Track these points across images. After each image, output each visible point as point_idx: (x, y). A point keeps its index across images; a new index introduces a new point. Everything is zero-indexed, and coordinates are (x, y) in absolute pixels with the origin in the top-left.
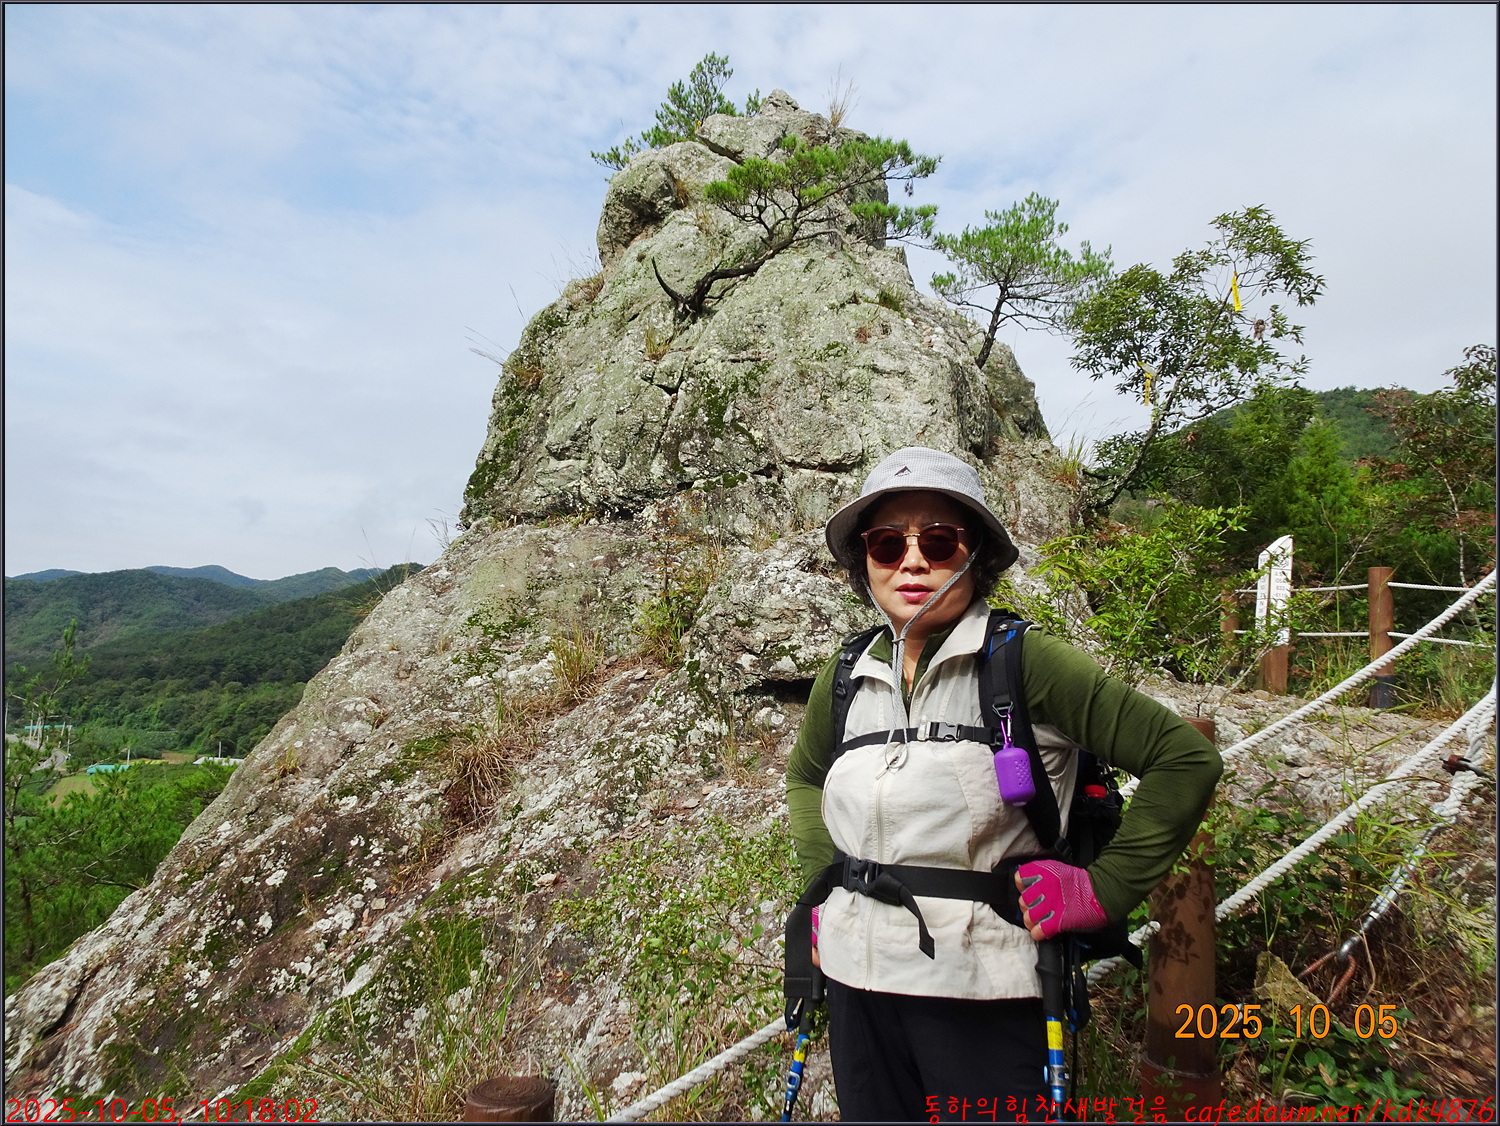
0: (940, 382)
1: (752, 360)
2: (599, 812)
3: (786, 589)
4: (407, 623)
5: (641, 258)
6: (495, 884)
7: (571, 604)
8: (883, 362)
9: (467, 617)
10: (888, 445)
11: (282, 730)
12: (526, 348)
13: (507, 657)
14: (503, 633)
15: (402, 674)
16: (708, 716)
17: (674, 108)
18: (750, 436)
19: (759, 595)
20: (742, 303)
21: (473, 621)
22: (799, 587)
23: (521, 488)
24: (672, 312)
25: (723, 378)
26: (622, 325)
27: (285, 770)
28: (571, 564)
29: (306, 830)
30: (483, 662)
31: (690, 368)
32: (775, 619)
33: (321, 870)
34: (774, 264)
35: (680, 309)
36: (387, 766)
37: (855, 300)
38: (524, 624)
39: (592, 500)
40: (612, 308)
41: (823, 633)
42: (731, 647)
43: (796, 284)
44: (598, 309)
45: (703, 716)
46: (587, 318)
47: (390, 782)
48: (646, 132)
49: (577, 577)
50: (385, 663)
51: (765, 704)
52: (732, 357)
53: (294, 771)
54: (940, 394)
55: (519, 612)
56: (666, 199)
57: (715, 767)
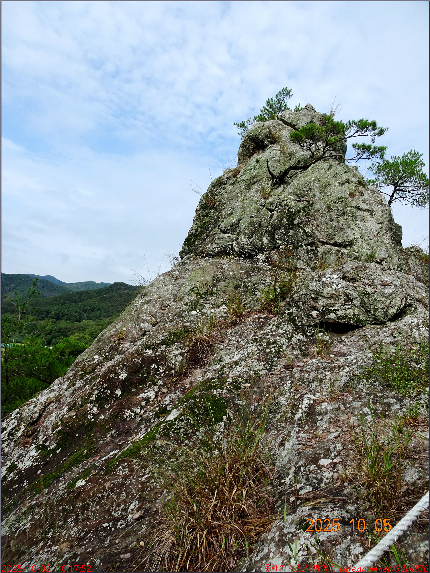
0: (385, 215)
1: (307, 201)
2: (262, 363)
3: (334, 286)
4: (164, 289)
5: (257, 161)
6: (225, 385)
7: (230, 288)
8: (362, 206)
9: (189, 289)
10: (362, 238)
11: (117, 324)
12: (210, 192)
13: (206, 305)
14: (204, 296)
15: (163, 308)
16: (298, 333)
17: (267, 108)
18: (305, 230)
19: (323, 287)
20: (303, 179)
21: (192, 290)
22: (340, 286)
23: (207, 244)
24: (271, 182)
25: (294, 207)
26: (250, 186)
27: (120, 338)
28: (231, 273)
29: (134, 360)
30: (197, 306)
31: (280, 203)
32: (328, 298)
33: (140, 375)
34: (316, 166)
35: (274, 181)
36: (163, 340)
37: (348, 182)
38: (212, 294)
39: (237, 250)
40: (246, 179)
41: (349, 305)
42: (308, 307)
43: (325, 174)
44: (239, 179)
45: (296, 333)
46: (234, 183)
47: (165, 346)
48: (256, 116)
49: (234, 278)
50: (156, 303)
51: (320, 332)
52: (298, 199)
53: (123, 339)
54: (384, 220)
55: (210, 289)
56: (268, 140)
57: (306, 352)
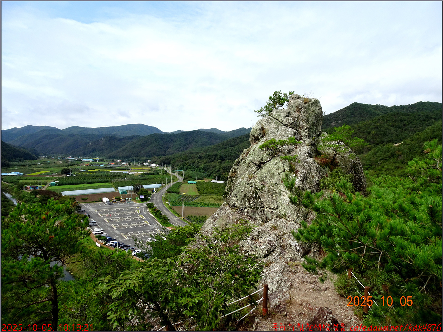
1: (263, 185)
8: (282, 189)
18: (261, 200)
24: (255, 167)
25: (258, 187)
28: (232, 221)
31: (254, 183)
34: (270, 162)
37: (284, 171)
39: (238, 206)
46: (244, 162)
52: (260, 183)
56: (260, 136)
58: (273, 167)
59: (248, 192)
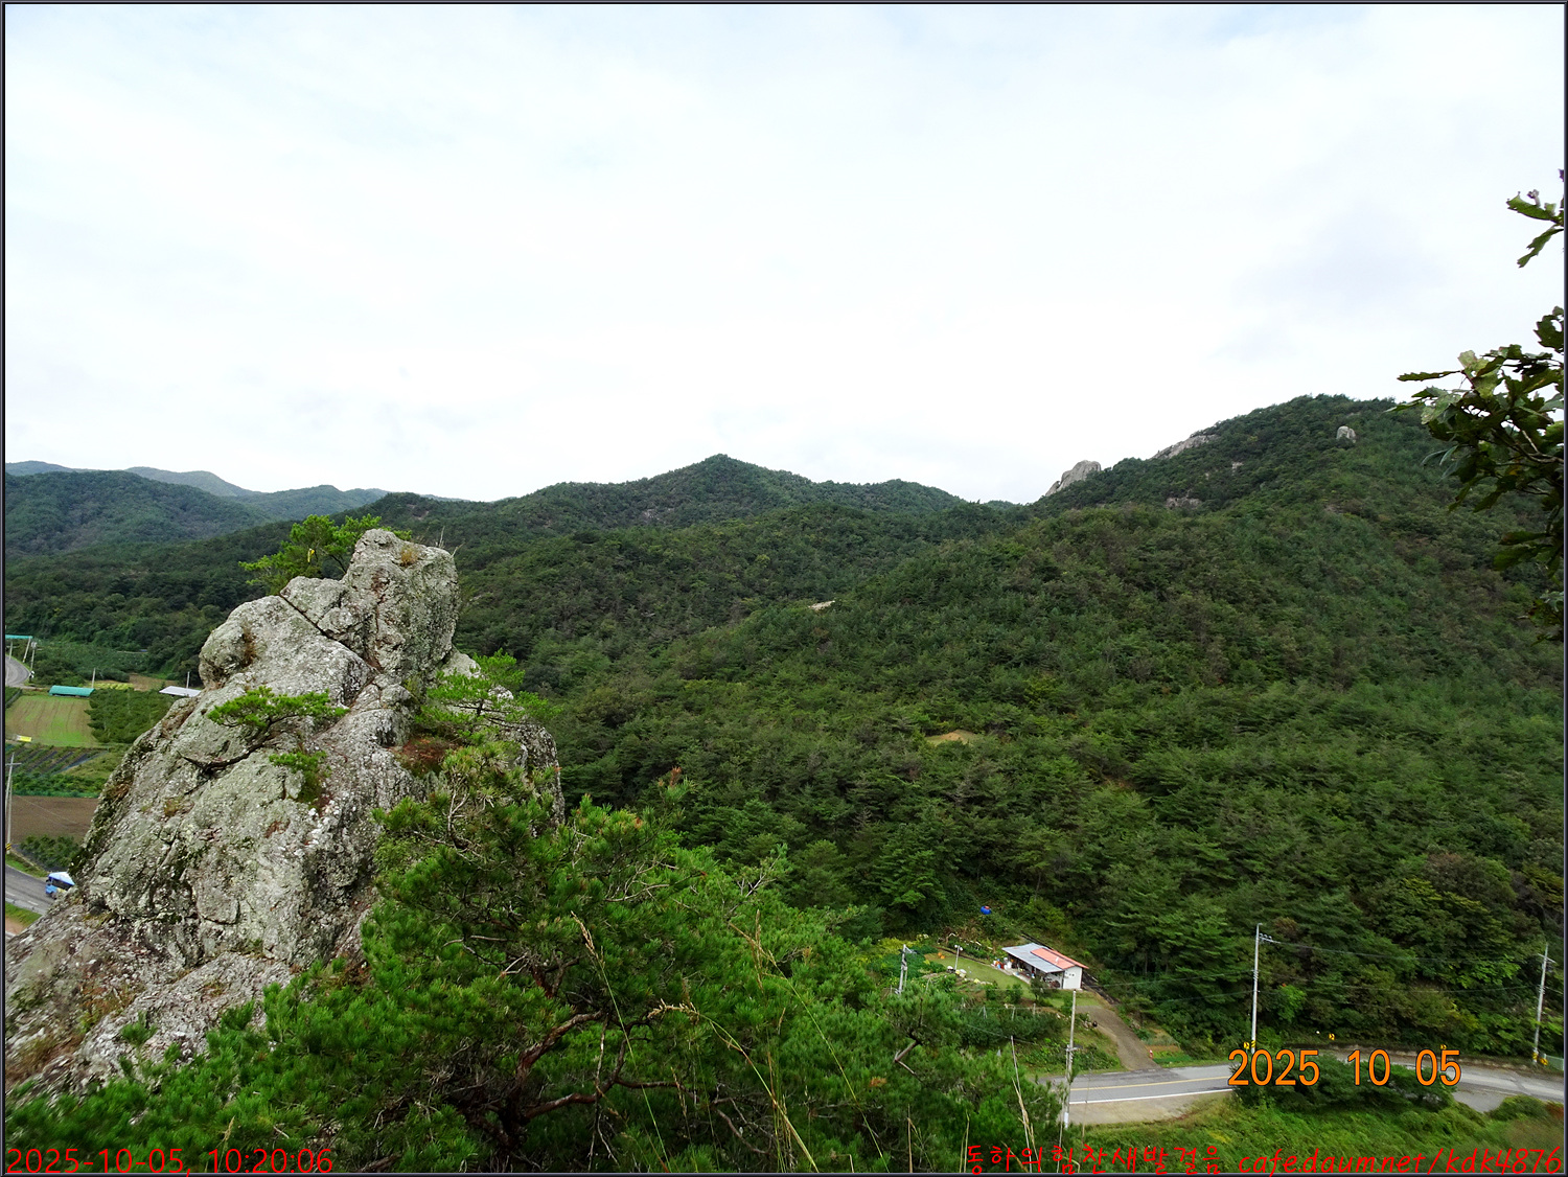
7: (67, 993)
13: (22, 1027)
14: (27, 1008)
18: (190, 892)
20: (214, 795)
24: (197, 772)
25: (189, 848)
26: (173, 771)
31: (179, 833)
34: (245, 763)
35: (201, 771)
37: (283, 795)
38: (40, 1003)
39: (112, 909)
43: (248, 785)
52: (200, 831)
55: (41, 993)
56: (231, 665)
58: (247, 781)
59: (154, 860)
